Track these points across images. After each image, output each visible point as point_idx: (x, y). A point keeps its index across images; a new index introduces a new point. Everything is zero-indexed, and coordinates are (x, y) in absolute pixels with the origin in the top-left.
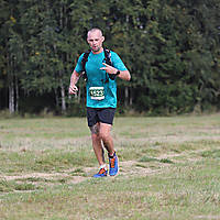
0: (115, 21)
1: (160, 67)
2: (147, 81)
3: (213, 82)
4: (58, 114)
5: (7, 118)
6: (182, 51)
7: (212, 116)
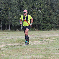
0: (33, 9)
1: (44, 20)
2: (41, 23)
3: (56, 23)
4: (20, 30)
5: (9, 31)
6: (49, 16)
7: (56, 31)
